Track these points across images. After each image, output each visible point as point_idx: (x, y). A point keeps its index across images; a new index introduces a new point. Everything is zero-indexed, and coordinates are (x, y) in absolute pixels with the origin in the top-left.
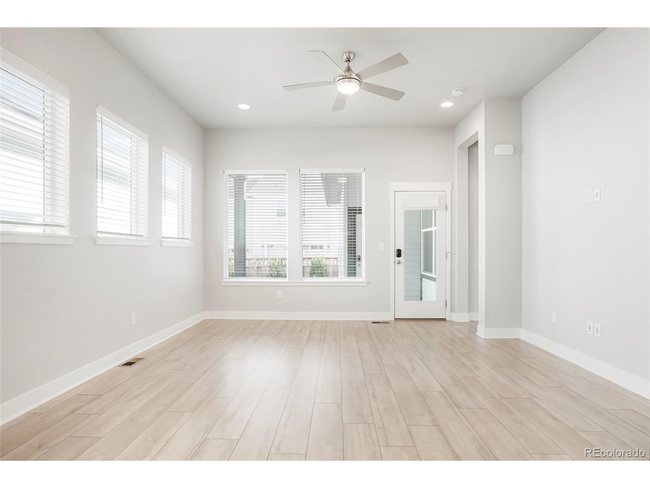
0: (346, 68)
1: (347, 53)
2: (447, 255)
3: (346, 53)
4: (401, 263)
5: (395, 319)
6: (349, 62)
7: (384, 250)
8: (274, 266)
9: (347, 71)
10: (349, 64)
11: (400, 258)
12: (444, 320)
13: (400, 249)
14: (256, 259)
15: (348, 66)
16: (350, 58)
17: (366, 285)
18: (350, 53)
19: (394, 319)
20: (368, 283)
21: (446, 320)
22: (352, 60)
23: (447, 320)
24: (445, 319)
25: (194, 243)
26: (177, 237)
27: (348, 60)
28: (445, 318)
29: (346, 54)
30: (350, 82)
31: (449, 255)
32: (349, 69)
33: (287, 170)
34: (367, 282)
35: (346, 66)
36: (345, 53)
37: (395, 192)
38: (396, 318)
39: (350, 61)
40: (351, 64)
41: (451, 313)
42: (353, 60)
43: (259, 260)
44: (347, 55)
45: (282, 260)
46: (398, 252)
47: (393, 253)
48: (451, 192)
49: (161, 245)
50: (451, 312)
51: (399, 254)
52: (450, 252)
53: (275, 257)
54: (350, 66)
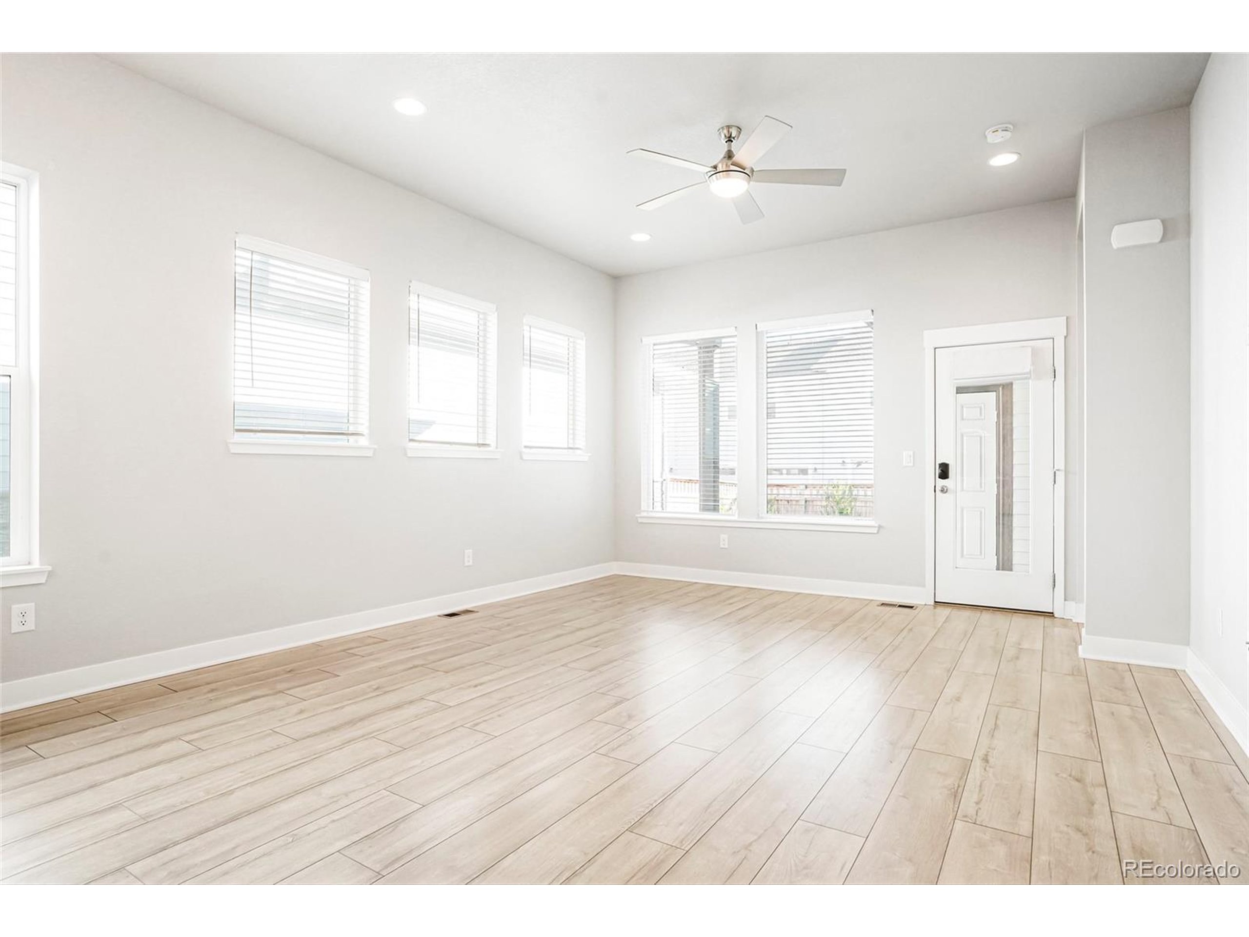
0: (726, 152)
1: (725, 128)
2: (1055, 476)
3: (723, 128)
4: (948, 491)
5: (935, 602)
6: (730, 142)
7: (911, 464)
8: (835, 500)
9: (726, 158)
10: (730, 146)
11: (946, 480)
12: (1051, 615)
13: (947, 462)
14: (804, 486)
15: (729, 149)
16: (731, 135)
17: (876, 532)
18: (729, 127)
19: (933, 603)
20: (880, 527)
21: (1053, 616)
22: (736, 138)
23: (1055, 616)
24: (1052, 613)
25: (590, 454)
26: (566, 447)
27: (730, 140)
28: (1052, 611)
29: (723, 130)
30: (728, 176)
31: (1060, 477)
32: (730, 155)
33: (736, 327)
34: (877, 525)
35: (726, 150)
36: (721, 130)
37: (935, 349)
38: (936, 600)
39: (732, 141)
40: (734, 145)
41: (1066, 602)
42: (738, 138)
43: (809, 488)
44: (725, 131)
45: (850, 487)
46: (941, 470)
47: (931, 472)
48: (1065, 337)
49: (521, 458)
50: (1065, 600)
51: (944, 472)
52: (1063, 468)
53: (837, 482)
54: (732, 149)
